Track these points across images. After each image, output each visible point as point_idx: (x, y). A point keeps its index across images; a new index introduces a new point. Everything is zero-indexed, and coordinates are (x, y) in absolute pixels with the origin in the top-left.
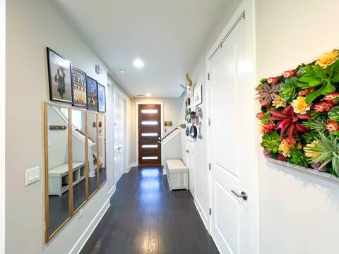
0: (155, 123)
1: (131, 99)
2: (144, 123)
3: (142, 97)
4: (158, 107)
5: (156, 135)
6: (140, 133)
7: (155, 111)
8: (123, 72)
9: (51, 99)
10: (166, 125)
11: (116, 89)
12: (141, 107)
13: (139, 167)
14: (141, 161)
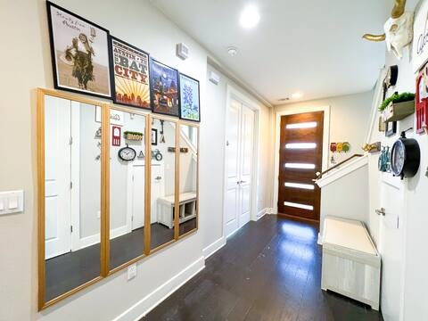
0: (312, 146)
1: (270, 108)
2: (289, 146)
3: (285, 102)
4: (319, 117)
5: (312, 166)
6: (282, 161)
7: (313, 125)
8: (233, 51)
9: (56, 87)
10: (333, 148)
11: (230, 89)
12: (286, 120)
13: (278, 215)
14: (281, 207)
